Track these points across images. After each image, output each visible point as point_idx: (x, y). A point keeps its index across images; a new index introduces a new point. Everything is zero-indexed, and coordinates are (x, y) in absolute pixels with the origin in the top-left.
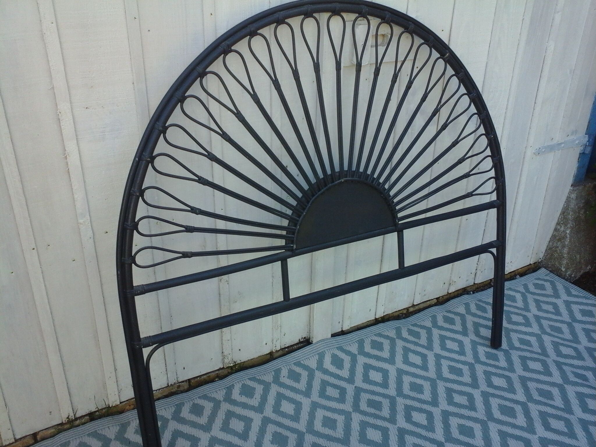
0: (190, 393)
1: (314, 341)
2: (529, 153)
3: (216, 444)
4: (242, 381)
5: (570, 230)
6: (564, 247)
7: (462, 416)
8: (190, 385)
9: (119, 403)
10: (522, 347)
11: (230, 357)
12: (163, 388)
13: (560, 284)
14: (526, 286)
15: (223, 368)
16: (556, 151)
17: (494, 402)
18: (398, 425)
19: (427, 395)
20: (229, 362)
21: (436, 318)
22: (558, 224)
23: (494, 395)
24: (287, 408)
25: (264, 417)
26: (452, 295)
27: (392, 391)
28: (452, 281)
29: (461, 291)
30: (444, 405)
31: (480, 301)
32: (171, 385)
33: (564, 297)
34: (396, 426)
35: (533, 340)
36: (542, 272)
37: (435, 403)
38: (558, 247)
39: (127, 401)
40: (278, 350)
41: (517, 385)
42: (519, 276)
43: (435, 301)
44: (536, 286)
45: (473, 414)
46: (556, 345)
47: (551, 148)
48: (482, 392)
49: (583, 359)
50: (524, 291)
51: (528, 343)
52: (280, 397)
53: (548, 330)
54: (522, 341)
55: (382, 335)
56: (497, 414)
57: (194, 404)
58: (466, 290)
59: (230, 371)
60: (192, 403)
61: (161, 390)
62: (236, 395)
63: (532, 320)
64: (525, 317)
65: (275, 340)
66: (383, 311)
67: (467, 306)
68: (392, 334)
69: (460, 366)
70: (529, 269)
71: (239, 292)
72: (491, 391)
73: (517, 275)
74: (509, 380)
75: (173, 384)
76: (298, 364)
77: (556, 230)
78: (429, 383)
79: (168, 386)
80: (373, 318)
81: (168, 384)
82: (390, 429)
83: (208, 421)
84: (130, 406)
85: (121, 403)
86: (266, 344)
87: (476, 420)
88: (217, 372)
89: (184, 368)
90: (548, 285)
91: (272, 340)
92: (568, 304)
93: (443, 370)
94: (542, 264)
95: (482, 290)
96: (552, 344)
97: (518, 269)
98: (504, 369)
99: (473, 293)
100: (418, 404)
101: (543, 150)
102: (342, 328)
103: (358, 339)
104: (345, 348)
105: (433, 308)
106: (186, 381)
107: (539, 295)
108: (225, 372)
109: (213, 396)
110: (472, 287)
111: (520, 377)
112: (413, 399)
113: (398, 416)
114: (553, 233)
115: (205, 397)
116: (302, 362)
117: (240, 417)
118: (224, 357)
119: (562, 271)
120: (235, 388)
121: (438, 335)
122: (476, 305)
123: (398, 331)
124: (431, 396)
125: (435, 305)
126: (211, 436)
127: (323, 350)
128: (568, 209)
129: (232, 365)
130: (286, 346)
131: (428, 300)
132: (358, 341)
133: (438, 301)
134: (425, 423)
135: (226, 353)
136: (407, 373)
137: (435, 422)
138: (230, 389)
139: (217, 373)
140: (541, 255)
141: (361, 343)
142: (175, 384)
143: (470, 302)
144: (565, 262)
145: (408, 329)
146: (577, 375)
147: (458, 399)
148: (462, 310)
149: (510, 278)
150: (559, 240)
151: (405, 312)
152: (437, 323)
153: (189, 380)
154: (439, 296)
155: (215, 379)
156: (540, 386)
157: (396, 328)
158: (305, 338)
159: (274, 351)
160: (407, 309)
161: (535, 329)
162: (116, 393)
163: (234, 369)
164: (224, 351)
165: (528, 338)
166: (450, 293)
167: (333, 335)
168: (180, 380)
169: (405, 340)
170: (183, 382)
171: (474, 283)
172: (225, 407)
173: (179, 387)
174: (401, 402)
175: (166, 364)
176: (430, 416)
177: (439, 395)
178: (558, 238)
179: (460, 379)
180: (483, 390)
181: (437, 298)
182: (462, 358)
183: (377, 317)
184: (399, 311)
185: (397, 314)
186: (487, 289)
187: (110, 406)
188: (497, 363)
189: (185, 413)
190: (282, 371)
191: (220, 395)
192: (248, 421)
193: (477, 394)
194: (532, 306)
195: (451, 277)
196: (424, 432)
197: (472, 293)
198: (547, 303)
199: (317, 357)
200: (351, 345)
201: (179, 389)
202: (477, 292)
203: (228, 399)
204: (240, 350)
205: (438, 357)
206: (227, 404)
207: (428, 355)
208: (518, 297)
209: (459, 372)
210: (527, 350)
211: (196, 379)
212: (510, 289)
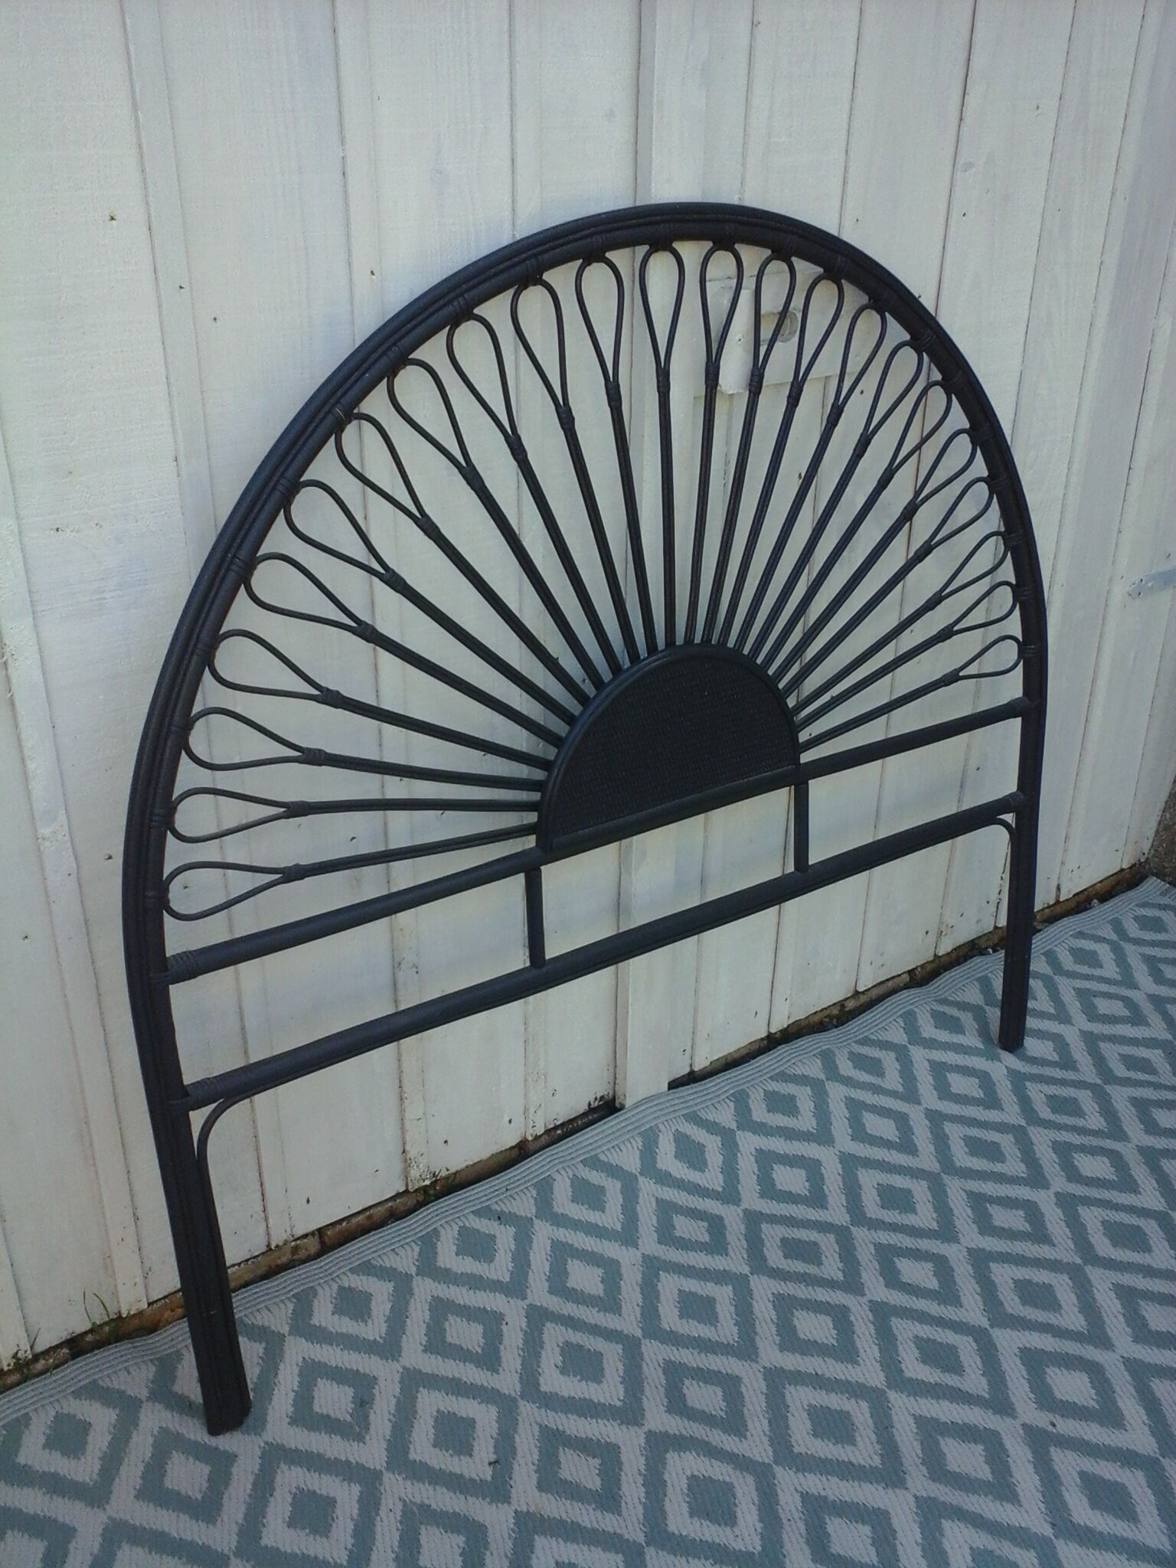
0: (326, 1262)
1: (628, 1103)
3: (421, 1389)
4: (457, 1220)
7: (1021, 1261)
8: (322, 1243)
9: (146, 1306)
10: (1132, 1075)
11: (423, 1161)
12: (256, 1257)
14: (1117, 925)
15: (406, 1192)
17: (1092, 1217)
18: (869, 1296)
19: (925, 1216)
20: (420, 1177)
21: (916, 1019)
23: (1087, 1201)
24: (585, 1278)
25: (530, 1306)
26: (945, 960)
27: (837, 1212)
28: (944, 925)
29: (966, 950)
30: (971, 1236)
32: (277, 1246)
34: (865, 1300)
35: (1156, 1057)
36: (1152, 886)
37: (947, 1231)
39: (165, 1297)
40: (539, 1134)
41: (1140, 1172)
42: (1099, 900)
43: (905, 978)
44: (1143, 922)
45: (1044, 1252)
47: (1166, 580)
48: (1057, 1194)
50: (1114, 937)
51: (1147, 1066)
52: (561, 1253)
54: (1131, 1062)
55: (789, 1076)
56: (1103, 1246)
57: (342, 1289)
58: (975, 944)
59: (421, 1198)
60: (335, 1287)
61: (248, 1263)
62: (447, 1256)
63: (1147, 1008)
64: (1128, 1002)
65: (532, 1111)
66: (786, 1014)
67: (985, 985)
68: (814, 1069)
69: (993, 1136)
70: (1118, 883)
72: (1079, 1190)
73: (1093, 900)
74: (1116, 1159)
75: (281, 1244)
76: (594, 1163)
78: (924, 1184)
79: (271, 1249)
80: (764, 1034)
81: (268, 1246)
82: (853, 1308)
83: (390, 1331)
84: (173, 1311)
85: (150, 1304)
86: (510, 1121)
87: (1054, 1266)
88: (390, 1204)
89: (308, 1201)
91: (526, 1111)
93: (953, 1149)
94: (1147, 867)
97: (1095, 885)
98: (1100, 1134)
99: (994, 951)
100: (907, 1239)
101: (1149, 585)
102: (691, 1066)
103: (732, 1092)
104: (703, 1115)
105: (904, 995)
106: (313, 1233)
107: (1153, 944)
108: (410, 1201)
109: (388, 1264)
110: (990, 935)
111: (1142, 1150)
112: (894, 1228)
113: (864, 1274)
115: (367, 1268)
116: (602, 1157)
117: (470, 1314)
118: (407, 1162)
120: (443, 1238)
121: (926, 1063)
123: (828, 1058)
124: (935, 1215)
125: (907, 987)
126: (404, 1368)
127: (652, 1124)
129: (427, 1182)
130: (558, 1123)
131: (889, 977)
132: (732, 1095)
133: (912, 979)
134: (933, 1284)
135: (412, 1153)
136: (869, 1163)
137: (958, 1280)
138: (429, 1242)
139: (391, 1207)
140: (1146, 846)
141: (741, 1100)
142: (286, 1243)
145: (851, 1053)
147: (1002, 1217)
148: (974, 995)
149: (1077, 907)
151: (835, 1012)
152: (918, 1032)
153: (320, 1231)
154: (915, 966)
155: (386, 1221)
157: (819, 1054)
158: (602, 1098)
159: (530, 1138)
160: (841, 1004)
161: (1157, 1029)
162: (137, 1280)
163: (432, 1192)
164: (408, 1148)
165: (1143, 1052)
166: (940, 954)
167: (674, 1085)
168: (299, 1232)
169: (848, 1082)
170: (305, 1236)
171: (996, 928)
172: (425, 1289)
173: (296, 1249)
174: (864, 1239)
175: (263, 1195)
176: (943, 1268)
177: (955, 1212)
179: (998, 1168)
180: (1060, 1190)
181: (909, 972)
182: (993, 1116)
183: (773, 1031)
184: (822, 1010)
185: (817, 1018)
187: (124, 1316)
188: (1080, 1122)
189: (323, 1314)
190: (555, 1183)
191: (405, 1260)
192: (492, 1322)
193: (1045, 1200)
194: (1141, 974)
195: (942, 915)
196: (934, 1308)
197: (991, 951)
199: (639, 1142)
200: (717, 1105)
201: (295, 1257)
203: (428, 1267)
204: (446, 1142)
205: (935, 1119)
206: (428, 1281)
207: (912, 1116)
208: (1104, 952)
209: (993, 1152)
210: (1150, 1084)
211: (338, 1227)
212: (1081, 935)
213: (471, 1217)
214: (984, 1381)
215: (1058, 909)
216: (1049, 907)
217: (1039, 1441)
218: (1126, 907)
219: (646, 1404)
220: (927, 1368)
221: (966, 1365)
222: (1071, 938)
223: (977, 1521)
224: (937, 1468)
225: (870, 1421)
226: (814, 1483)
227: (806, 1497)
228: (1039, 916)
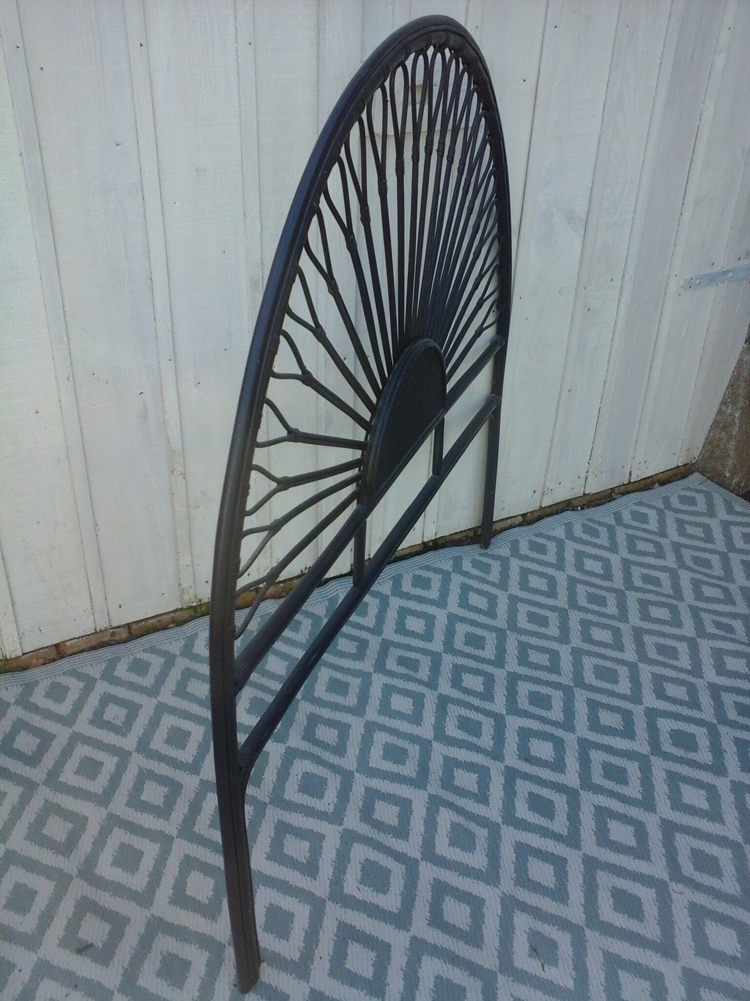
0: (130, 645)
2: (674, 285)
3: (166, 714)
5: (740, 412)
6: (730, 438)
7: (536, 681)
8: (130, 633)
9: (21, 654)
10: (646, 586)
11: (192, 592)
12: (88, 635)
13: (719, 496)
14: (666, 500)
15: (182, 609)
16: (719, 284)
17: (589, 662)
18: (439, 691)
19: (489, 652)
20: (190, 600)
21: (518, 544)
22: (724, 403)
23: (589, 653)
26: (549, 511)
27: (437, 645)
28: (546, 488)
29: (562, 506)
30: (512, 665)
31: (591, 520)
32: (101, 630)
33: (722, 515)
34: (436, 693)
35: (664, 577)
36: (695, 478)
37: (499, 662)
38: (721, 439)
39: (33, 652)
41: (628, 640)
42: (659, 484)
43: (520, 519)
44: (683, 500)
45: (553, 677)
46: (696, 585)
47: (711, 279)
48: (573, 648)
49: (733, 603)
50: (662, 507)
51: (657, 582)
53: (690, 563)
54: (646, 578)
55: (431, 568)
56: (590, 678)
57: (135, 659)
58: (571, 503)
59: (193, 614)
60: (132, 658)
61: (85, 638)
62: (199, 646)
63: (668, 549)
64: (657, 544)
66: (434, 532)
67: (569, 527)
68: (447, 566)
69: (545, 613)
70: (675, 475)
71: (202, 491)
72: (587, 647)
73: (655, 484)
74: (616, 632)
75: (103, 629)
77: (720, 412)
78: (494, 634)
79: (97, 632)
80: (420, 542)
81: (96, 629)
82: (427, 695)
83: (156, 682)
84: (38, 659)
85: (23, 654)
87: (556, 686)
88: (173, 615)
89: (120, 606)
90: (700, 498)
92: (726, 526)
93: (519, 617)
94: (696, 466)
95: (597, 505)
96: (691, 583)
97: (658, 474)
98: (612, 617)
99: (582, 509)
100: (474, 663)
101: (698, 282)
103: (393, 575)
105: (517, 529)
106: (124, 626)
107: (684, 512)
108: (186, 615)
109: (165, 649)
110: (581, 498)
111: (634, 628)
112: (467, 656)
113: (440, 679)
114: (716, 417)
115: (152, 650)
118: (183, 592)
119: (726, 476)
121: (518, 568)
122: (584, 525)
123: (457, 562)
124: (495, 652)
125: (520, 524)
126: (159, 702)
128: (738, 379)
129: (194, 604)
131: (508, 516)
132: (392, 577)
133: (524, 520)
134: (480, 689)
135: (185, 585)
136: (465, 620)
137: (496, 688)
139: (173, 616)
140: (696, 453)
141: (397, 580)
142: (106, 629)
143: (574, 522)
144: (730, 463)
145: (474, 560)
146: (718, 625)
147: (534, 657)
148: (560, 533)
149: (644, 487)
150: (724, 428)
151: (471, 534)
152: (518, 551)
153: (129, 625)
154: (526, 512)
155: (169, 624)
156: (662, 641)
157: (453, 558)
160: (475, 529)
161: (670, 561)
162: (15, 638)
163: (199, 611)
164: (182, 582)
165: (657, 574)
166: (543, 506)
168: (115, 624)
169: (466, 574)
170: (119, 627)
171: (584, 494)
172: (182, 663)
173: (113, 634)
174: (448, 660)
175: (92, 600)
176: (489, 680)
177: (508, 652)
178: (721, 425)
179: (543, 630)
180: (575, 646)
181: (523, 515)
182: (551, 602)
183: (425, 540)
184: (461, 532)
185: (458, 537)
186: (603, 504)
187: (8, 658)
188: (602, 610)
189: (121, 671)
191: (175, 647)
193: (565, 651)
194: (672, 528)
195: (545, 482)
196: (476, 702)
197: (579, 509)
198: (696, 524)
200: (382, 584)
201: (113, 638)
202: (587, 508)
203: (188, 652)
204: (207, 582)
205: (513, 599)
206: (185, 659)
207: (499, 597)
208: (652, 515)
209: (543, 622)
210: (653, 592)
211: (140, 624)
212: (641, 503)
214: (491, 742)
215: (631, 487)
216: (624, 485)
217: (511, 775)
218: (674, 490)
219: (291, 732)
220: (460, 731)
221: (483, 733)
222: (633, 505)
223: (460, 811)
224: (447, 782)
225: (418, 756)
226: (376, 783)
227: (368, 789)
228: (616, 490)
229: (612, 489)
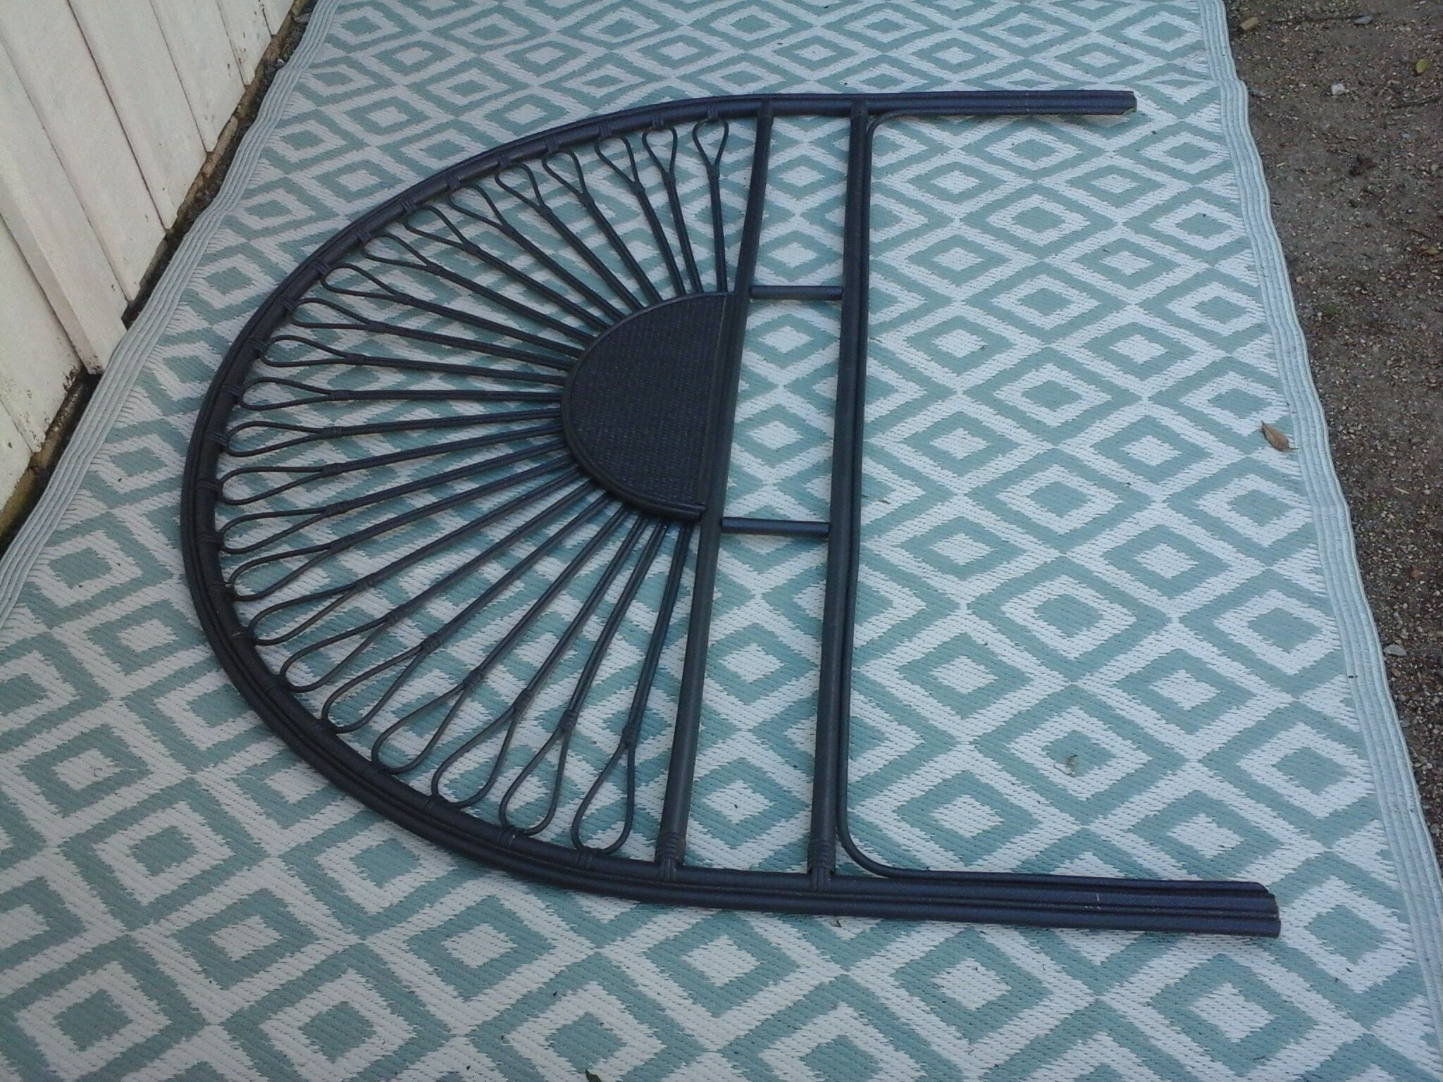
1: (103, 362)
3: (156, 701)
4: (39, 562)
10: (471, 99)
21: (275, 153)
28: (237, 52)
29: (264, 71)
31: (315, 66)
35: (475, 76)
40: (42, 441)
43: (234, 121)
46: (519, 60)
51: (475, 86)
53: (480, 42)
54: (462, 90)
55: (212, 254)
58: (266, 63)
62: (63, 595)
63: (439, 42)
64: (422, 45)
65: (23, 423)
66: (171, 203)
67: (304, 90)
68: (230, 238)
76: (117, 435)
80: (163, 235)
83: (75, 685)
86: (10, 445)
91: (17, 426)
95: (295, 45)
99: (286, 61)
102: (126, 297)
103: (178, 296)
104: (172, 332)
105: (248, 137)
110: (273, 46)
116: (121, 426)
117: (133, 619)
120: (41, 584)
121: (314, 181)
122: (318, 77)
123: (231, 223)
125: (244, 128)
126: (122, 699)
127: (140, 368)
130: (51, 421)
131: (222, 128)
132: (180, 300)
133: (239, 119)
141: (191, 298)
143: (302, 81)
145: (248, 208)
148: (303, 104)
151: (201, 183)
152: (286, 161)
154: (235, 105)
157: (223, 223)
158: (71, 373)
159: (39, 450)
160: (202, 173)
161: (460, 53)
165: (464, 77)
166: (248, 84)
169: (268, 232)
171: (273, 36)
172: (71, 633)
183: (168, 228)
184: (192, 186)
185: (191, 197)
186: (300, 38)
190: (101, 474)
191: (25, 626)
195: (230, 42)
197: (283, 62)
199: (141, 392)
200: (177, 317)
202: (290, 55)
203: (54, 615)
206: (67, 625)
208: (371, 14)
210: (487, 99)
212: (342, 9)
213: (50, 550)
222: (336, 17)
228: (295, 12)
229: (290, 12)
